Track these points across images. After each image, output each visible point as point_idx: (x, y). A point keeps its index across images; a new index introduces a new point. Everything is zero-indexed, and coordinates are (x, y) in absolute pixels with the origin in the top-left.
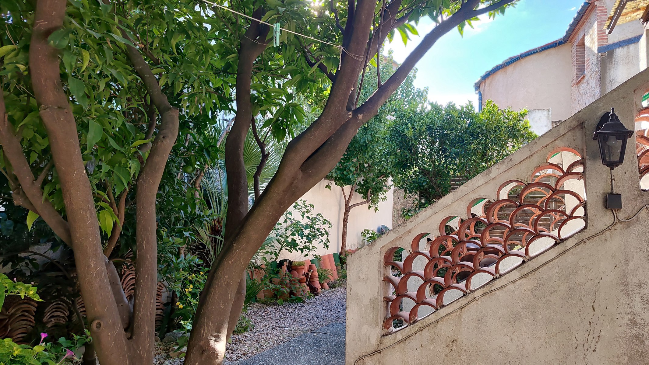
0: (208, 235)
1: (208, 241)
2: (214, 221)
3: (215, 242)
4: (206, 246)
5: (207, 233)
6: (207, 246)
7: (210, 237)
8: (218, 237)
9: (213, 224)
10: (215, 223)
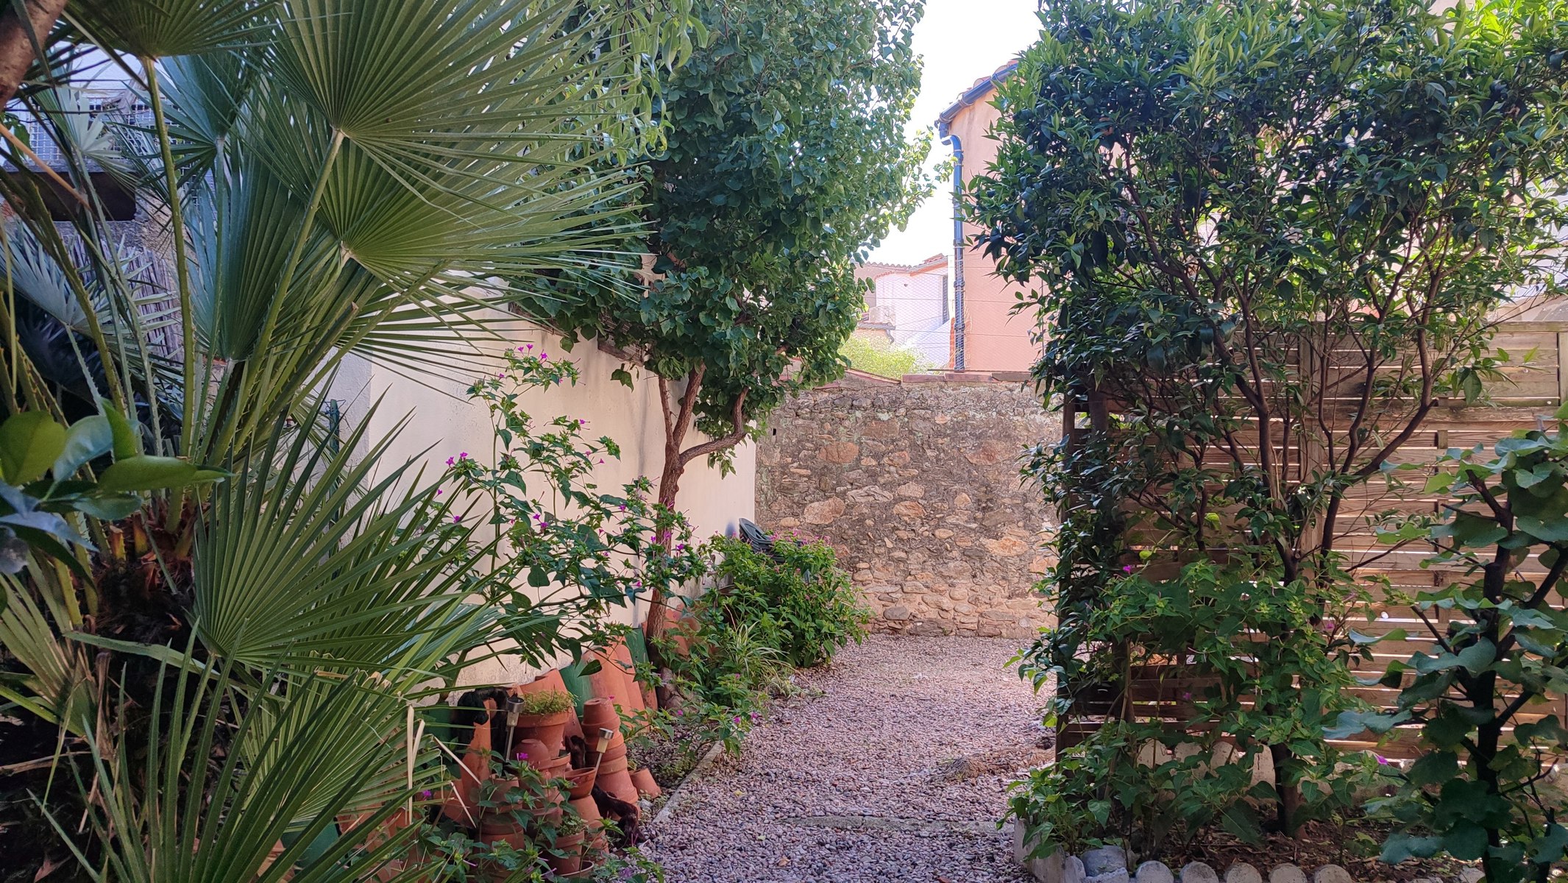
0: (71, 636)
1: (77, 687)
2: (129, 527)
3: (141, 692)
4: (55, 729)
5: (65, 624)
6: (66, 725)
7: (93, 652)
8: (164, 654)
9: (120, 551)
10: (130, 548)
